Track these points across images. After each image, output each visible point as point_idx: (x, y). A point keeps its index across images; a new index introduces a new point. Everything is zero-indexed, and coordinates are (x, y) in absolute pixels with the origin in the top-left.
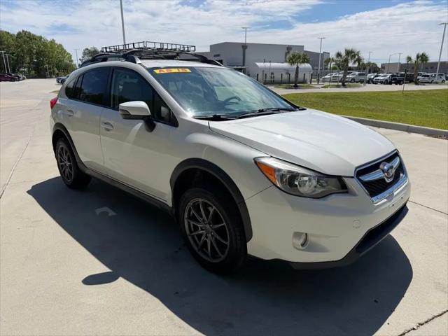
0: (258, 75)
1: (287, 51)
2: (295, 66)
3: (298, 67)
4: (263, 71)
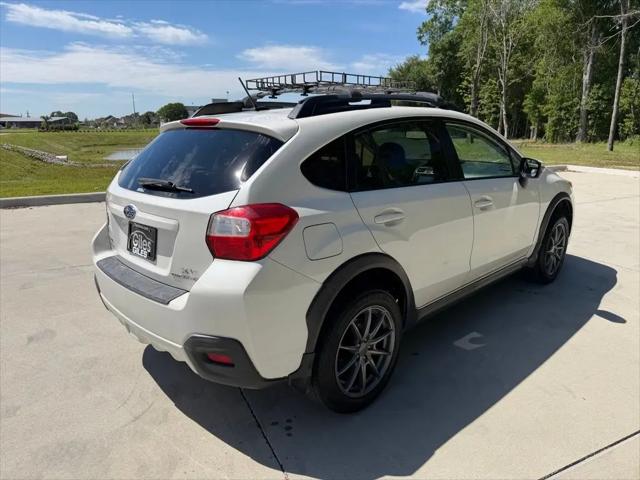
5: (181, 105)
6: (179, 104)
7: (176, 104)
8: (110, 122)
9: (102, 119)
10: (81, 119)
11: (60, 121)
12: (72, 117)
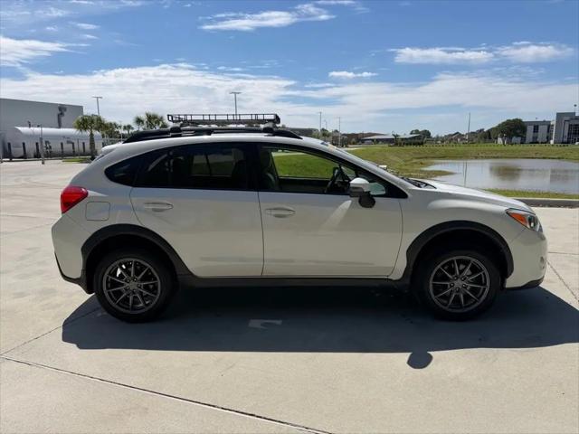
0: (24, 144)
1: (59, 112)
2: (88, 133)
3: (92, 134)
4: (41, 139)
5: (520, 121)
6: (517, 120)
7: (514, 120)
8: (455, 138)
9: (450, 135)
10: (433, 135)
11: (414, 138)
12: (427, 134)
